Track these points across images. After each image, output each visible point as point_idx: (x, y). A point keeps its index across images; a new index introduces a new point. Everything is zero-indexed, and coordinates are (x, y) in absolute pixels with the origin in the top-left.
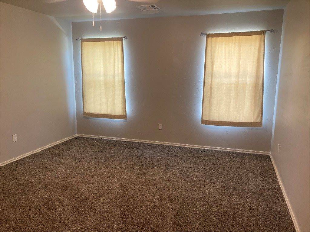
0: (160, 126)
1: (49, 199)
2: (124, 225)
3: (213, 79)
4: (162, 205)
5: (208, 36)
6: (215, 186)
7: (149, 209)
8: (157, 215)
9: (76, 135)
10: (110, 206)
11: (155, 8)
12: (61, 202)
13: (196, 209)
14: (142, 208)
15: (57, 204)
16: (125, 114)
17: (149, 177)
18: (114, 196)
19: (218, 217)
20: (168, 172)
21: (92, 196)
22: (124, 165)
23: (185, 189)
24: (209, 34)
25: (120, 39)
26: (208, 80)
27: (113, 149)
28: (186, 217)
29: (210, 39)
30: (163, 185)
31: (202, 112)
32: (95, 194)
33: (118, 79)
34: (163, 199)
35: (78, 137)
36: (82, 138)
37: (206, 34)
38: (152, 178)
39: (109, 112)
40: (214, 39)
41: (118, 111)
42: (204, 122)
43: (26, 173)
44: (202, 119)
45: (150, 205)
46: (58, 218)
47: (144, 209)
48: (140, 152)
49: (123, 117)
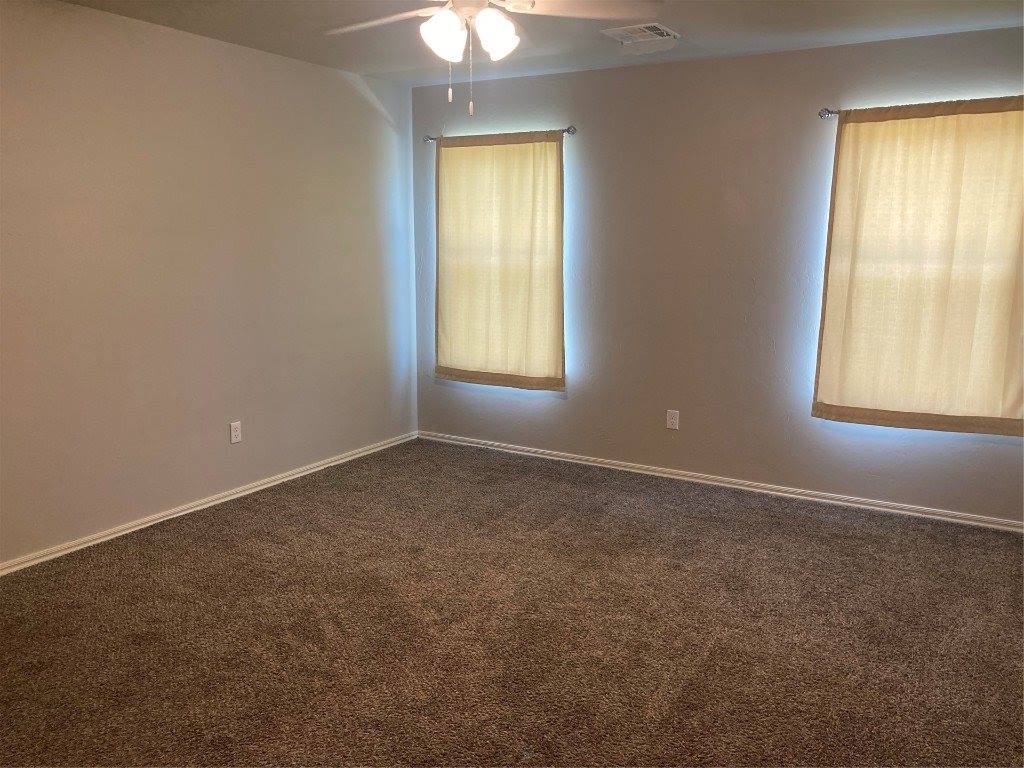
0: (674, 419)
1: (308, 612)
2: (508, 711)
3: (860, 266)
4: (639, 663)
5: (846, 117)
6: (831, 624)
7: (596, 672)
8: (615, 691)
9: (415, 434)
10: (479, 649)
11: (662, 35)
12: (338, 624)
13: (746, 690)
14: (572, 665)
15: (329, 629)
16: (560, 372)
17: (612, 576)
18: (494, 622)
19: (817, 722)
20: (677, 567)
21: (431, 616)
22: (539, 535)
23: (726, 624)
24: (848, 113)
25: (555, 137)
26: (840, 266)
27: (518, 484)
28: (708, 708)
29: (850, 127)
30: (655, 604)
31: (817, 377)
32: (440, 611)
33: (543, 262)
34: (647, 646)
35: (419, 441)
36: (429, 442)
37: (839, 112)
38: (623, 579)
39: (510, 368)
40: (865, 127)
41: (540, 364)
42: (822, 410)
43: (258, 534)
44: (815, 399)
45: (599, 661)
46: (325, 666)
47: (580, 671)
48: (601, 497)
49: (555, 383)
